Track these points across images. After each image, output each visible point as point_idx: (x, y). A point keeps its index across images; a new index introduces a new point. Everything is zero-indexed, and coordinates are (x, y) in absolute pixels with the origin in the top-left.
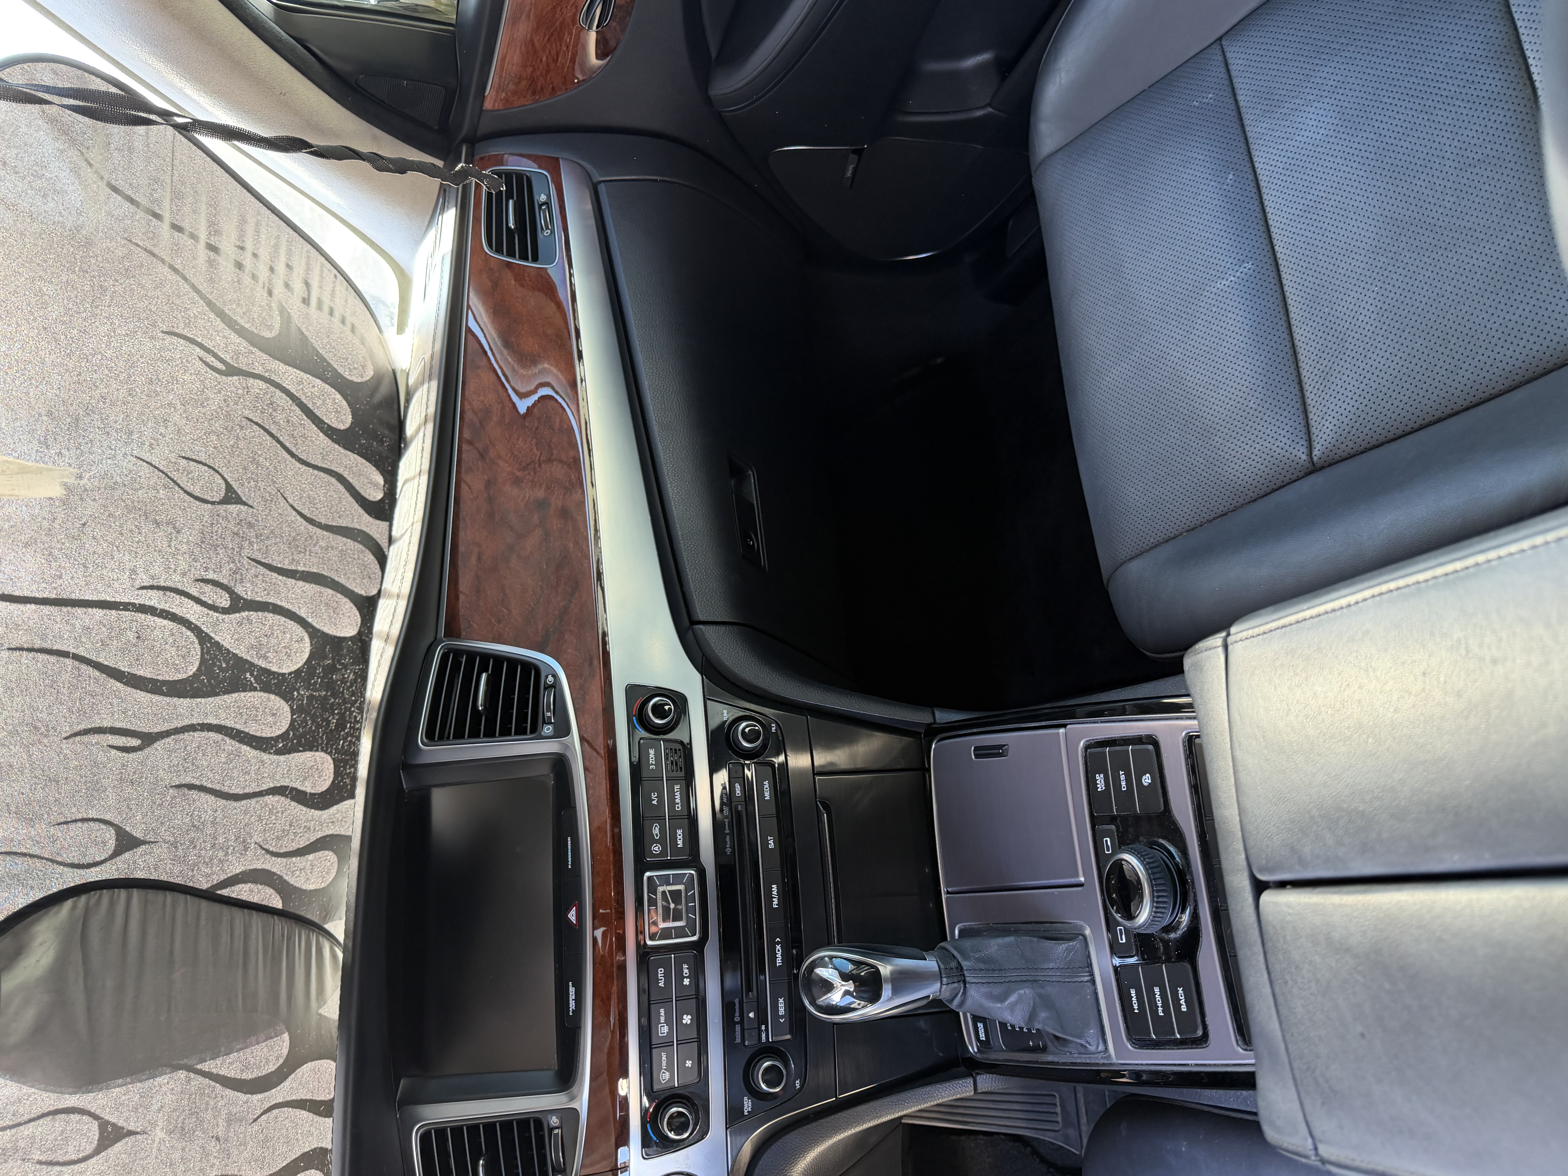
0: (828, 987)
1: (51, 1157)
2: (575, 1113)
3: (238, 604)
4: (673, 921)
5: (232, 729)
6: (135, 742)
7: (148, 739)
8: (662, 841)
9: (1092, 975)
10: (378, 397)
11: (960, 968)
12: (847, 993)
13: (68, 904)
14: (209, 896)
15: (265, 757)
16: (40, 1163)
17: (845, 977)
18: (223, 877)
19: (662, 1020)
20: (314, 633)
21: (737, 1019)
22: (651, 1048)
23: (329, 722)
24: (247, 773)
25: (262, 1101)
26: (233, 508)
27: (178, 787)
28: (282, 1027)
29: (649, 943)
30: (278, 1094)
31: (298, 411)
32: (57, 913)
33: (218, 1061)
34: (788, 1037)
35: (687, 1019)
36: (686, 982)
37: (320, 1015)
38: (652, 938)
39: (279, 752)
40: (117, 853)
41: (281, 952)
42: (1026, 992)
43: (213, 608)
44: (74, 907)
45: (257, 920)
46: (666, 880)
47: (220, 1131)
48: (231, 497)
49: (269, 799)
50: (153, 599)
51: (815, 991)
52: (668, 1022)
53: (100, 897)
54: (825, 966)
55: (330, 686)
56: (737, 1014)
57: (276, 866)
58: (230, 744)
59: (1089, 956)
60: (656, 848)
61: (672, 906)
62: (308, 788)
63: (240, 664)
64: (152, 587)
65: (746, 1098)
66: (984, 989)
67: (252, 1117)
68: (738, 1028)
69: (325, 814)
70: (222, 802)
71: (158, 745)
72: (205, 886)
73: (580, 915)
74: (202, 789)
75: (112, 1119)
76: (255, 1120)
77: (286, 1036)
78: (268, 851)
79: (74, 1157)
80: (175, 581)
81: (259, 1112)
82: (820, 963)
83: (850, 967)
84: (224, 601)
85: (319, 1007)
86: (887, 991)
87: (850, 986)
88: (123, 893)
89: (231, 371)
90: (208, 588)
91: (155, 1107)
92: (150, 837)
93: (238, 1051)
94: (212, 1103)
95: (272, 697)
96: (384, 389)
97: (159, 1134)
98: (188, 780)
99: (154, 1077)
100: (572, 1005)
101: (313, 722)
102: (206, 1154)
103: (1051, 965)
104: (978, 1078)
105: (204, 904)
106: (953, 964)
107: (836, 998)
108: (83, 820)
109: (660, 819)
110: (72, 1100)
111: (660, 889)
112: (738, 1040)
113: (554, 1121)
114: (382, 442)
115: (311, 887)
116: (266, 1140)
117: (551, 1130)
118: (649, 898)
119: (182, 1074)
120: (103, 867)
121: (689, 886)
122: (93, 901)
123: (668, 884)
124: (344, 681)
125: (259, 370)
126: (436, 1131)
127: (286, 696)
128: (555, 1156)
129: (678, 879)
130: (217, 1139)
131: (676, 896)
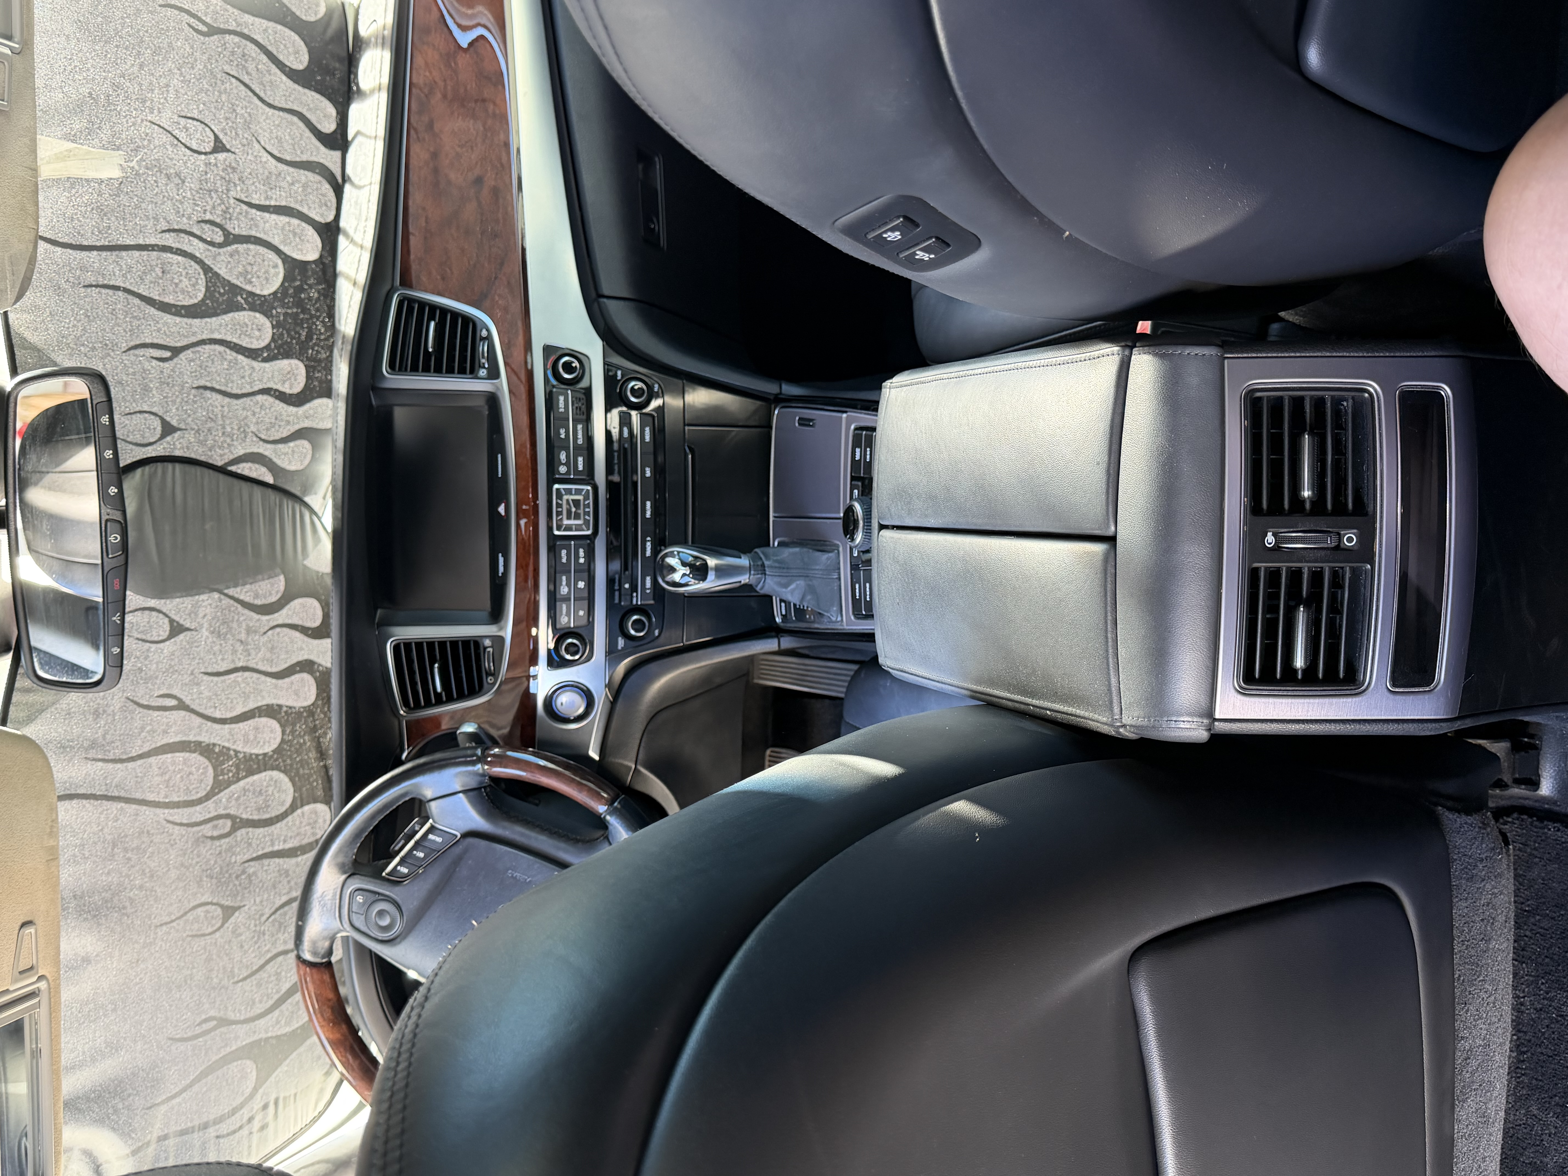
0: (673, 570)
1: (144, 637)
2: (501, 639)
3: (230, 239)
4: (575, 519)
5: (230, 342)
6: (168, 354)
7: (176, 351)
8: (567, 464)
9: (839, 574)
10: (330, 32)
11: (763, 565)
12: (684, 575)
13: (139, 471)
14: (222, 470)
15: (255, 364)
16: (138, 639)
17: (684, 564)
18: (231, 457)
19: (564, 583)
20: (286, 259)
21: (617, 587)
22: (555, 601)
23: (300, 335)
24: (243, 377)
25: (268, 621)
26: (221, 156)
27: (198, 388)
28: (278, 570)
29: (556, 533)
30: (281, 617)
31: (264, 58)
32: (133, 478)
33: (238, 589)
34: (652, 602)
35: (581, 585)
36: (582, 561)
37: (305, 566)
38: (558, 529)
39: (265, 360)
40: (163, 436)
41: (274, 516)
42: (801, 583)
43: (211, 244)
44: (143, 474)
45: (258, 491)
46: (569, 492)
47: (243, 636)
48: (219, 147)
49: (259, 398)
50: (170, 240)
51: (665, 572)
52: (568, 585)
53: (156, 468)
54: (673, 556)
55: (300, 303)
56: (617, 584)
57: (267, 450)
58: (230, 355)
59: (839, 563)
60: (563, 469)
61: (573, 509)
62: (286, 389)
63: (235, 289)
64: (169, 231)
65: (619, 638)
66: (777, 579)
67: (262, 630)
68: (617, 593)
69: (301, 410)
70: (227, 400)
71: (182, 356)
72: (220, 463)
73: (507, 509)
74: (212, 389)
75: (177, 618)
76: (265, 633)
77: (282, 577)
78: (261, 439)
79: (156, 639)
80: (184, 224)
81: (267, 628)
82: (672, 555)
83: (691, 559)
84: (219, 238)
85: (304, 559)
86: (711, 576)
87: (687, 570)
88: (170, 466)
89: (213, 31)
90: (207, 227)
91: (201, 615)
92: (182, 426)
93: (251, 584)
94: (236, 617)
95: (258, 315)
96: (335, 24)
97: (205, 633)
98: (202, 383)
99: (199, 594)
100: (501, 569)
101: (289, 334)
102: (234, 652)
103: (817, 567)
104: (782, 639)
105: (221, 477)
106: (760, 563)
107: (677, 577)
108: (140, 412)
109: (567, 448)
110: (152, 603)
111: (565, 497)
112: (617, 601)
113: (487, 642)
114: (334, 75)
115: (292, 467)
116: (273, 648)
117: (485, 648)
118: (557, 503)
119: (216, 595)
120: (154, 446)
121: (586, 497)
122: (153, 469)
123: (571, 494)
124: (310, 299)
125: (233, 26)
126: (405, 644)
127: (267, 314)
128: (488, 664)
129: (578, 492)
130: (242, 642)
131: (576, 503)
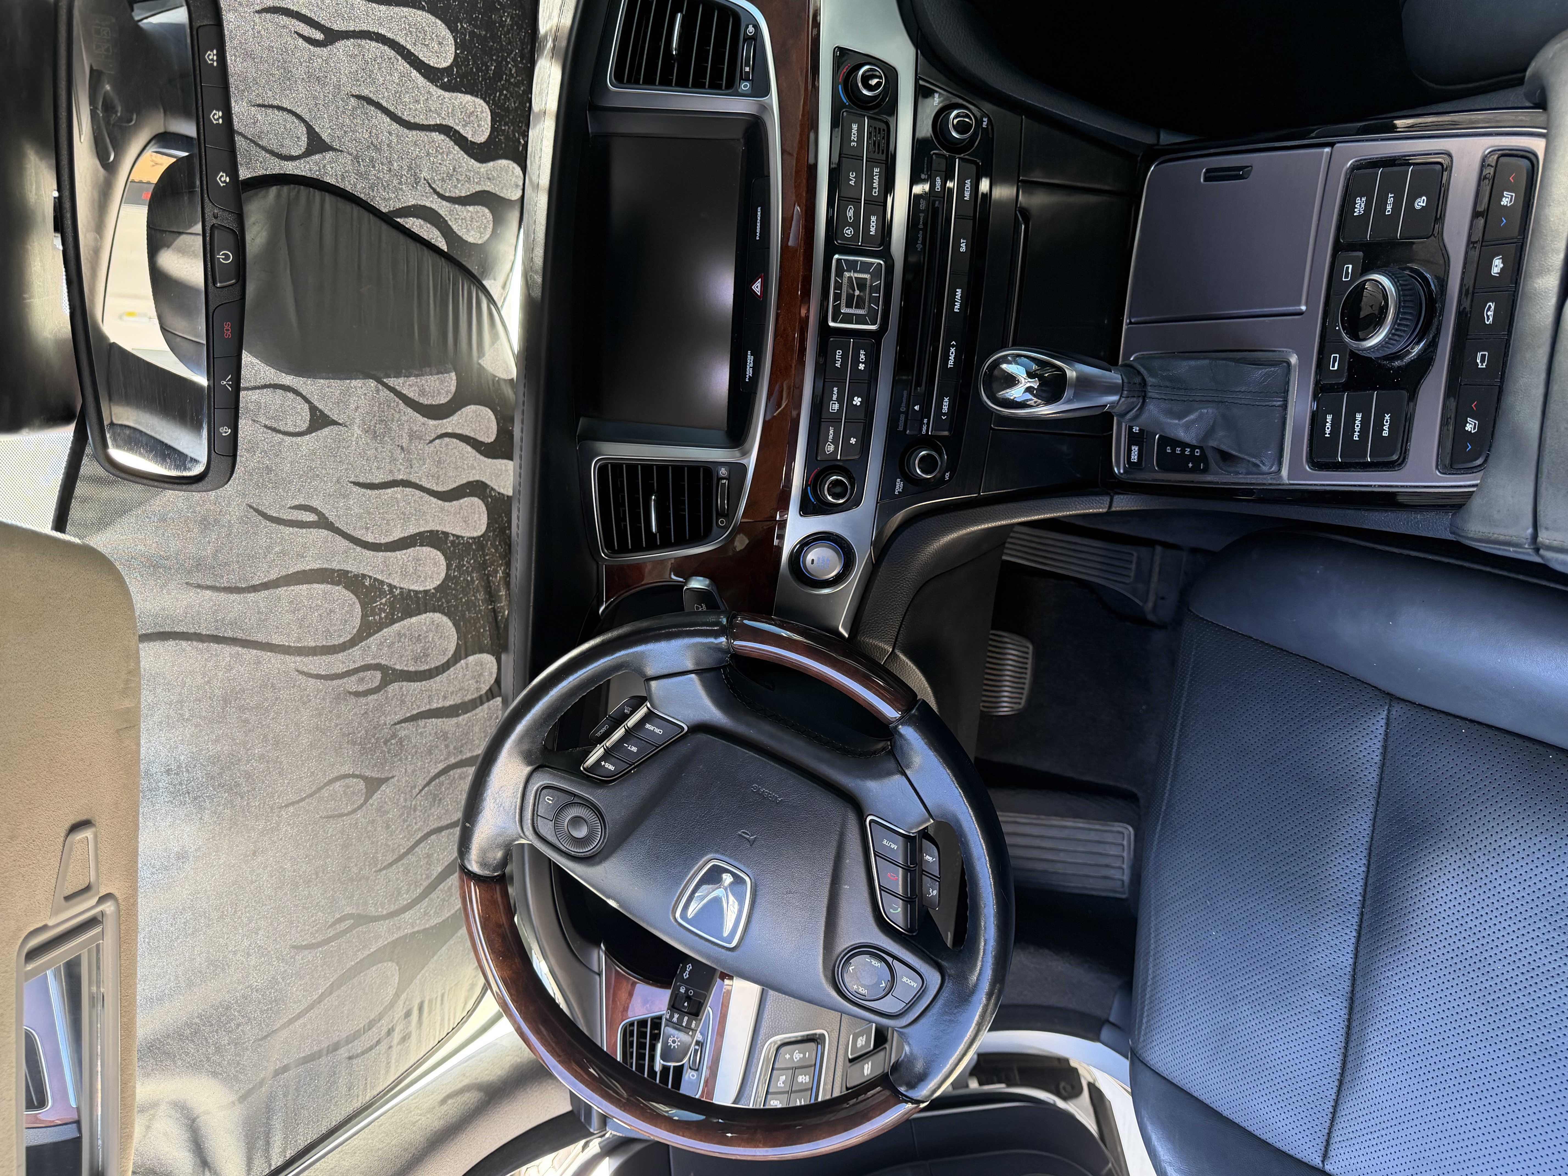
1: (275, 425)
2: (744, 468)
4: (857, 307)
5: (404, 48)
6: (319, 36)
7: (332, 36)
8: (855, 225)
9: (1286, 401)
11: (1144, 383)
12: (1029, 390)
13: (273, 190)
14: (389, 220)
15: (433, 89)
16: (266, 426)
17: (1030, 375)
18: (399, 205)
19: (835, 397)
21: (903, 409)
22: (820, 422)
23: (488, 68)
24: (417, 102)
25: (436, 427)
27: (358, 97)
28: (450, 366)
29: (831, 324)
30: (451, 424)
32: (265, 197)
33: (401, 380)
34: (946, 433)
35: (857, 401)
36: (862, 367)
37: (479, 364)
38: (835, 320)
39: (445, 88)
40: (308, 153)
41: (447, 295)
44: (278, 196)
45: (427, 257)
46: (852, 266)
47: (405, 442)
49: (435, 135)
51: (995, 386)
52: (840, 400)
53: (298, 192)
54: (1009, 363)
56: (904, 404)
57: (442, 208)
58: (402, 65)
59: (1288, 383)
60: (848, 232)
61: (857, 293)
62: (468, 134)
65: (898, 480)
66: (1163, 405)
67: (429, 438)
68: (902, 417)
69: (484, 168)
70: (395, 126)
71: (340, 44)
72: (384, 209)
73: (765, 287)
74: (378, 106)
75: (320, 406)
76: (431, 442)
77: (453, 374)
78: (435, 191)
79: (291, 430)
81: (433, 436)
82: (1008, 359)
83: (1039, 366)
85: (479, 357)
87: (1034, 383)
88: (318, 194)
91: (352, 406)
92: (336, 145)
93: (416, 376)
94: (397, 416)
95: (439, 22)
97: (357, 431)
98: (367, 92)
99: (351, 378)
100: (749, 372)
101: (474, 63)
102: (393, 460)
103: (1243, 389)
104: (1116, 497)
105: (384, 227)
106: (1137, 380)
107: (1016, 393)
108: (280, 108)
109: (856, 201)
110: (287, 380)
111: (847, 274)
112: (901, 428)
113: (723, 472)
115: (471, 240)
116: (439, 462)
117: (720, 479)
118: (836, 281)
119: (372, 383)
120: (297, 163)
121: (876, 275)
122: (293, 194)
123: (856, 271)
124: (502, 24)
126: (613, 465)
127: (451, 26)
128: (720, 502)
129: (865, 268)
130: (402, 448)
131: (861, 284)
